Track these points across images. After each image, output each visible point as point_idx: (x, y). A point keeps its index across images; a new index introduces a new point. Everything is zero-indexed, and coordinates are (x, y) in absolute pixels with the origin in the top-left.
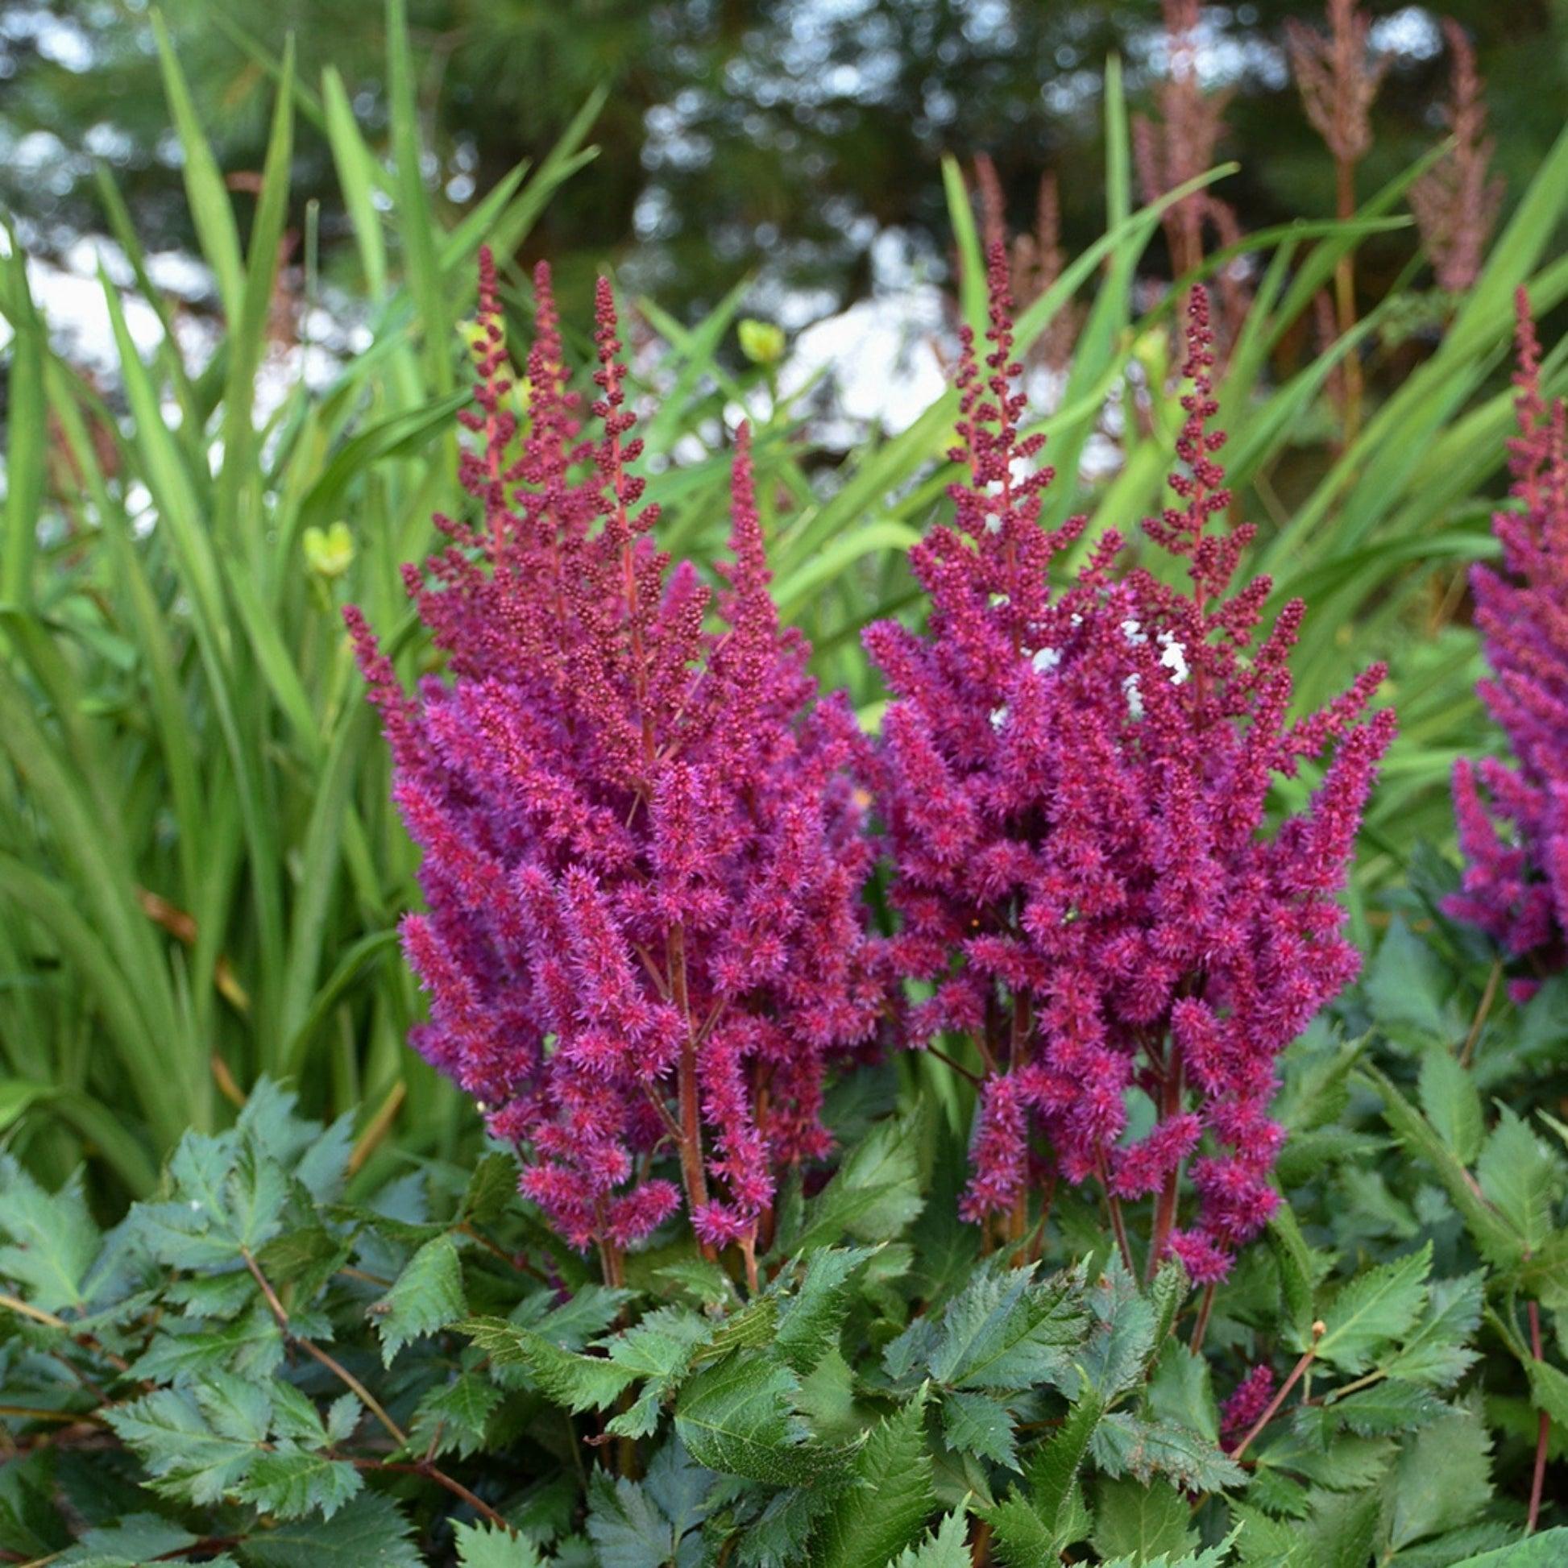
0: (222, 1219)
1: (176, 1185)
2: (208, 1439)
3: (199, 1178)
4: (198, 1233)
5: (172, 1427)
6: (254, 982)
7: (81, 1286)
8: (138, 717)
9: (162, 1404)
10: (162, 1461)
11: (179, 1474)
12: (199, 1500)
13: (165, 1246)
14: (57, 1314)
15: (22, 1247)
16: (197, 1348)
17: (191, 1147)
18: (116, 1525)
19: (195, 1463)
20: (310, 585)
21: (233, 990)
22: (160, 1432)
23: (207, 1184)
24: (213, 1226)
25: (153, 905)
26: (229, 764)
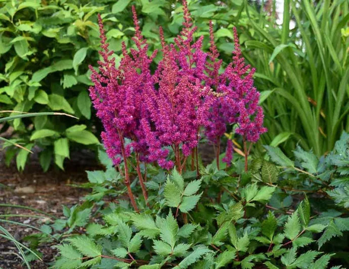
0: (346, 157)
1: (336, 151)
2: (346, 196)
3: (341, 150)
4: (342, 160)
5: (339, 194)
6: (327, 112)
7: (317, 169)
8: (306, 65)
9: (337, 190)
10: (338, 200)
11: (342, 203)
12: (345, 207)
13: (336, 162)
14: (313, 174)
15: (306, 162)
16: (342, 180)
17: (339, 144)
18: (327, 211)
19: (345, 200)
20: (342, 39)
21: (323, 114)
22: (337, 195)
23: (342, 151)
24: (344, 159)
25: (309, 99)
26: (324, 72)
